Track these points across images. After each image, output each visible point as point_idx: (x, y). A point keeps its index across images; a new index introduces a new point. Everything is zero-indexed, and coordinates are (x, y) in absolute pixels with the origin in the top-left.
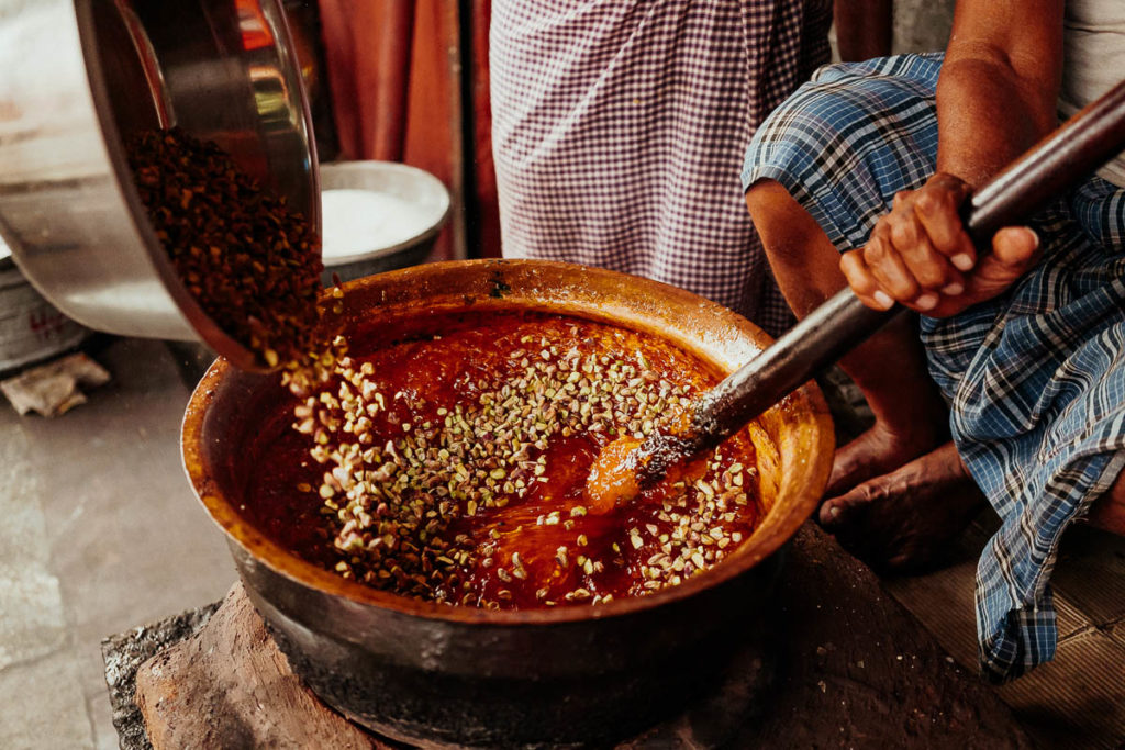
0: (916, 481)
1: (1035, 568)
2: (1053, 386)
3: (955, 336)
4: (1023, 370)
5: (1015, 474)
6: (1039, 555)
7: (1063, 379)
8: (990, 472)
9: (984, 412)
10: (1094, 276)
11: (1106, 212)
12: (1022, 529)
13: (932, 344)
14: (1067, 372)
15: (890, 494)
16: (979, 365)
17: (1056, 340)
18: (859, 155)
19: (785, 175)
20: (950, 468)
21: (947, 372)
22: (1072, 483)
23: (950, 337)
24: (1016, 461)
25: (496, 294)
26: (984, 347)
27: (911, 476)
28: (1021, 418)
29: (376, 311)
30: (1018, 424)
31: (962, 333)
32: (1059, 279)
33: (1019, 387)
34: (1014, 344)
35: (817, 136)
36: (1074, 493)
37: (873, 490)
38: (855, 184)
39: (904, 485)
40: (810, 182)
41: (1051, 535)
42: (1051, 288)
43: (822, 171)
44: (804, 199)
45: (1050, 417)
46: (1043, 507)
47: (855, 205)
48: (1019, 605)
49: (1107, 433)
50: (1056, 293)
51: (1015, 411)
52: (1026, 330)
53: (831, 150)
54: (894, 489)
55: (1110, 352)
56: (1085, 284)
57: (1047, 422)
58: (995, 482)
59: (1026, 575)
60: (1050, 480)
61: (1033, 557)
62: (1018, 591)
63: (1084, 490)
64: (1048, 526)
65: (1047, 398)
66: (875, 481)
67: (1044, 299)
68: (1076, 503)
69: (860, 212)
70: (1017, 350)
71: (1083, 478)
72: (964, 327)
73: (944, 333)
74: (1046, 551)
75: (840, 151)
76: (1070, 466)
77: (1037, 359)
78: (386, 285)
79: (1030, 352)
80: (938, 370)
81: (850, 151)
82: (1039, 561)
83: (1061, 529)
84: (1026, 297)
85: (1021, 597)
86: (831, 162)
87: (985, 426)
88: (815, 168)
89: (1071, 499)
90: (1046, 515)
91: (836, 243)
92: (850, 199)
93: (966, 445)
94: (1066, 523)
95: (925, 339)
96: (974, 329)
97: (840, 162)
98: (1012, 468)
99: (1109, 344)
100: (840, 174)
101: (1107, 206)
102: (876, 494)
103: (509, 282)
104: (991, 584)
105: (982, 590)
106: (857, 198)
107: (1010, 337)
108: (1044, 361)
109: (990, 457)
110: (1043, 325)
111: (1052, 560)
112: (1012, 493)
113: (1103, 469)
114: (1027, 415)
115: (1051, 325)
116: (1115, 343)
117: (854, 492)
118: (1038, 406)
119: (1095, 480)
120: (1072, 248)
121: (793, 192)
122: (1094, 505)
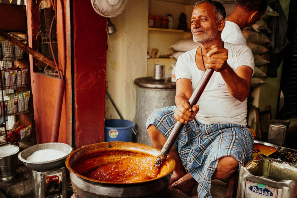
0: (183, 181)
1: (208, 184)
2: (203, 157)
3: (184, 151)
4: (198, 155)
5: (200, 174)
6: (208, 182)
7: (205, 155)
8: (195, 175)
9: (193, 163)
10: (205, 138)
11: (204, 128)
12: (205, 178)
13: (181, 153)
14: (205, 154)
15: (179, 184)
16: (190, 154)
17: (202, 149)
18: (165, 120)
19: (154, 124)
20: (188, 178)
21: (184, 158)
22: (211, 167)
23: (183, 151)
24: (199, 172)
25: (110, 148)
26: (190, 153)
27: (182, 180)
28: (199, 164)
29: (90, 151)
30: (199, 165)
31: (185, 151)
32: (200, 139)
33: (197, 158)
34: (196, 150)
35: (158, 118)
36: (212, 169)
37: (176, 184)
38: (165, 125)
39: (181, 182)
40: (158, 125)
41: (210, 178)
42: (199, 141)
43: (160, 123)
44: (157, 128)
45: (204, 163)
46: (208, 173)
47: (165, 128)
48: (207, 193)
49: (215, 157)
50: (200, 142)
51: (198, 163)
52: (197, 148)
53: (160, 120)
54: (179, 183)
55: (211, 148)
56: (204, 140)
57: (203, 164)
58: (196, 177)
59: (207, 187)
60: (208, 168)
61: (208, 183)
62: (206, 190)
63: (213, 168)
64: (209, 176)
65: (203, 159)
66: (176, 182)
67: (198, 143)
68: (212, 171)
69: (166, 129)
70: (196, 151)
71: (213, 166)
72: (185, 150)
73: (182, 151)
74: (209, 181)
75: (162, 120)
76: (210, 165)
77: (200, 152)
78: (91, 147)
79: (198, 151)
80: (182, 158)
81: (163, 120)
82: (209, 183)
83: (211, 176)
84: (195, 143)
85: (207, 191)
86: (161, 121)
87: (193, 166)
88: (158, 123)
89: (211, 170)
90: (208, 174)
91: (163, 135)
92: (164, 127)
93: (191, 171)
94: (211, 175)
95: (179, 152)
96: (187, 150)
97: (162, 121)
98: (199, 173)
99: (211, 147)
100: (162, 123)
101: (204, 127)
102: (177, 184)
103: (112, 145)
104: (200, 192)
105: (199, 194)
106: (166, 127)
107: (195, 149)
108: (201, 153)
109: (195, 173)
110: (200, 146)
111: (211, 182)
112: (200, 178)
113: (215, 164)
114: (200, 163)
115: (201, 146)
116: (212, 146)
117: (172, 184)
118: (201, 161)
119: (214, 166)
120: (201, 134)
121: (155, 127)
122: (215, 171)
